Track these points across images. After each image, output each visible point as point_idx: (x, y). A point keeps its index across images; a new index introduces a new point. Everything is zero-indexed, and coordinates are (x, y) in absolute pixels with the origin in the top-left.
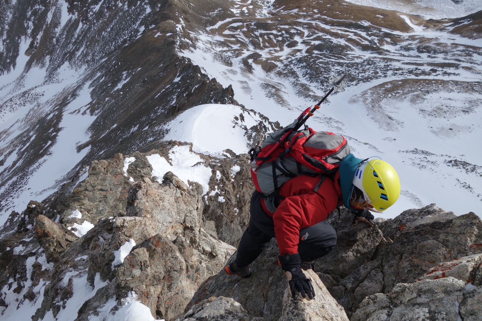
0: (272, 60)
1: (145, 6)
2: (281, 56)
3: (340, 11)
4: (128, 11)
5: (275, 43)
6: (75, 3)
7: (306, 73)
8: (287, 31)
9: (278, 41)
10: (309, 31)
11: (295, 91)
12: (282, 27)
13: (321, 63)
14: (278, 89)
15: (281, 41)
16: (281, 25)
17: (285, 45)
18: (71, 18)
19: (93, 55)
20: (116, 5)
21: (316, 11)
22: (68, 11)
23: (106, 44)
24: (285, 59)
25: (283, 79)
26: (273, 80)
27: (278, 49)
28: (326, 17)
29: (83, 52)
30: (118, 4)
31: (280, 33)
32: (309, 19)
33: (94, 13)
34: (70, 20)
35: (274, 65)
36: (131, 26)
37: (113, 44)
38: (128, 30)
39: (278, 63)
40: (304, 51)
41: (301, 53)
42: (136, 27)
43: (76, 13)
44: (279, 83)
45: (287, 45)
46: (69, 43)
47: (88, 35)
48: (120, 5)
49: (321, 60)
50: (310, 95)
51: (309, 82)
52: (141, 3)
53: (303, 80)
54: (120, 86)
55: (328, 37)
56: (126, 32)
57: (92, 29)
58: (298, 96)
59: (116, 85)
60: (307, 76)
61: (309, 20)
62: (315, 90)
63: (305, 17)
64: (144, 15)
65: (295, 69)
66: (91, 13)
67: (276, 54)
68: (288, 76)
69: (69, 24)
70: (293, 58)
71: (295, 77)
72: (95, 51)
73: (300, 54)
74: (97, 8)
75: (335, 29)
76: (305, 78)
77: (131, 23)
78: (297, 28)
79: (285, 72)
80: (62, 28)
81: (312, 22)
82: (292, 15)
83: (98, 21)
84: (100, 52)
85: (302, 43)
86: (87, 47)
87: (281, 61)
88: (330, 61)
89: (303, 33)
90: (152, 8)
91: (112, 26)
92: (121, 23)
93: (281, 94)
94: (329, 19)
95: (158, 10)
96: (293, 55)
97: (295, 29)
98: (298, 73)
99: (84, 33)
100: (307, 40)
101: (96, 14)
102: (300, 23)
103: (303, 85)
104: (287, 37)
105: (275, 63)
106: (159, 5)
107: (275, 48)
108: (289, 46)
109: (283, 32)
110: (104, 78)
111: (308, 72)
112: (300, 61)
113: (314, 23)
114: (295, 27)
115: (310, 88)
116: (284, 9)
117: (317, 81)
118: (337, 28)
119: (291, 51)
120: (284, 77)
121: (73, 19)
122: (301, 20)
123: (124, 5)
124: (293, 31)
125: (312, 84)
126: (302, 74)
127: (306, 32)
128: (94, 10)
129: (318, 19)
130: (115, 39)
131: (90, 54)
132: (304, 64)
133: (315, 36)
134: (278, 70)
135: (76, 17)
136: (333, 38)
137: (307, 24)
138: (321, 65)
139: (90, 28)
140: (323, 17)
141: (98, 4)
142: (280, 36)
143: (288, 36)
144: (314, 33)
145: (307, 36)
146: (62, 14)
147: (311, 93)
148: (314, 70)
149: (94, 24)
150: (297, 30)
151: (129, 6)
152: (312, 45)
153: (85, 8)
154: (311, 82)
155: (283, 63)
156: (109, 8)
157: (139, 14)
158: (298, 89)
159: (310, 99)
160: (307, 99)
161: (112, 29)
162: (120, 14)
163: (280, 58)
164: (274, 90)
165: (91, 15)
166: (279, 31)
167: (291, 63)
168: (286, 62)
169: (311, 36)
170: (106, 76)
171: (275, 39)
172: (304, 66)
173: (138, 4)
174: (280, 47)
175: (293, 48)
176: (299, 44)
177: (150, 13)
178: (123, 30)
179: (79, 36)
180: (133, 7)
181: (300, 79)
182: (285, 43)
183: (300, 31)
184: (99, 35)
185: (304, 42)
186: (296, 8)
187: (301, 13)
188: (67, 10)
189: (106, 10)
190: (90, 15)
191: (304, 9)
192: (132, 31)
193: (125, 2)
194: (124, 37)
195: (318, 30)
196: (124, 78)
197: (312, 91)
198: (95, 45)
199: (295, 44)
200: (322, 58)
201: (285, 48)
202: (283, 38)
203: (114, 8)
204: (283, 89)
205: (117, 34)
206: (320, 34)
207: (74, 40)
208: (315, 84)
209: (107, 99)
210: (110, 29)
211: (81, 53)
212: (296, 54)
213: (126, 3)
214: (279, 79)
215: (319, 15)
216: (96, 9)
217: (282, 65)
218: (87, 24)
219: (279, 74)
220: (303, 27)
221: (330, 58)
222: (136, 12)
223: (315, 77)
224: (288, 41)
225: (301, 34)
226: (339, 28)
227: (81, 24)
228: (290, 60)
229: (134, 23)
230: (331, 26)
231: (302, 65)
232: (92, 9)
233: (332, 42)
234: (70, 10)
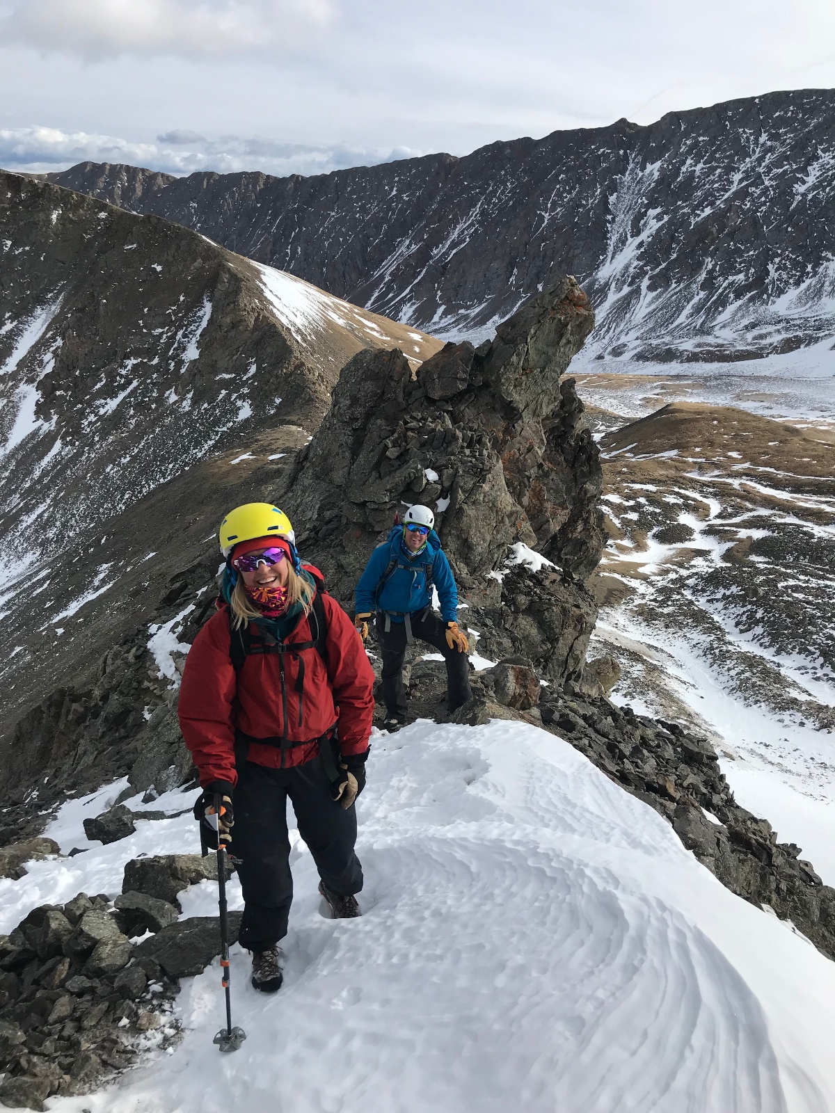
0: (614, 571)
1: (239, 403)
2: (643, 565)
3: (814, 458)
4: (189, 413)
5: (619, 526)
6: (58, 393)
7: (749, 618)
8: (652, 499)
9: (626, 522)
10: (721, 503)
11: (721, 678)
12: (637, 486)
13: (796, 589)
14: (655, 668)
15: (635, 523)
16: (633, 482)
17: (650, 534)
18: (39, 428)
19: (64, 525)
20: (160, 400)
21: (734, 454)
22: (36, 413)
23: (108, 496)
24: (655, 574)
25: (663, 635)
26: (625, 634)
27: (626, 543)
28: (768, 469)
29: (40, 516)
30: (168, 398)
31: (631, 503)
32: (717, 472)
33: (101, 418)
34: (34, 434)
35: (621, 587)
36: (186, 451)
37: (127, 496)
38: (176, 460)
39: (634, 583)
40: (716, 556)
41: (706, 560)
42: (200, 455)
43: (55, 417)
44: (650, 646)
45: (655, 536)
46: (14, 492)
47: (69, 472)
48: (174, 398)
49: (791, 582)
50: (794, 701)
51: (772, 650)
52: (229, 395)
53: (744, 644)
54: (73, 608)
55: (791, 520)
56: (171, 466)
57: (84, 457)
58: (742, 702)
59: (65, 606)
60: (759, 630)
61: (717, 476)
62: (804, 681)
63: (701, 468)
64: (231, 424)
65: (701, 603)
66: (92, 418)
67: (624, 558)
68: (681, 626)
69: (28, 443)
70: (684, 573)
71: (707, 631)
72: (74, 515)
73: (705, 564)
74: (112, 405)
75: (809, 502)
76: (749, 635)
77: (190, 442)
78: (682, 491)
79: (666, 611)
80: (7, 452)
81: (729, 481)
82: (664, 462)
83: (103, 439)
84: (83, 518)
85: (705, 532)
86: (56, 503)
87: (645, 578)
88: (827, 586)
89: (707, 508)
90: (256, 407)
91: (136, 450)
92: (164, 443)
93: (673, 685)
94: (781, 474)
95: (272, 412)
96: (681, 565)
97: (678, 494)
98: (716, 618)
99: (61, 466)
100: (722, 525)
101: (105, 420)
102: (692, 480)
103: (751, 662)
104: (653, 514)
105: (624, 580)
106: (278, 401)
107: (619, 541)
108: (662, 538)
109: (642, 500)
110: (45, 586)
111: (759, 615)
112: (714, 580)
113: (736, 483)
114: (676, 489)
115: (783, 671)
116: (635, 451)
117: (803, 650)
118: (815, 498)
119: (672, 552)
120: (667, 627)
121: (41, 432)
122: (694, 475)
123: (182, 399)
124: (671, 499)
125: (782, 659)
126: (734, 622)
127: (715, 507)
128: (102, 411)
129: (747, 475)
130: (133, 485)
131: (58, 524)
132: (734, 589)
133: (746, 516)
134: (638, 602)
135: (52, 428)
136: (810, 524)
137: (713, 485)
138: (801, 596)
139: (80, 454)
140: (761, 469)
141: (116, 397)
142: (633, 509)
143: (658, 511)
144: (738, 510)
145: (719, 516)
146: (17, 419)
147: (794, 693)
148: (781, 611)
149: (92, 445)
150: (686, 498)
151: (195, 402)
152: (740, 540)
153: (80, 406)
154: (778, 653)
155: (651, 584)
156: (141, 407)
157: (217, 422)
158: (733, 673)
159: (799, 717)
160: (786, 715)
161: (134, 459)
162: (167, 421)
163: (641, 570)
164: (640, 666)
165: (90, 423)
166: (628, 498)
167: (684, 586)
168: (661, 582)
169: (731, 516)
170: (53, 579)
171: (617, 517)
172: (732, 595)
173: (221, 396)
174: (632, 538)
175: (679, 545)
176: (696, 536)
177: (247, 420)
178: (164, 460)
179: (45, 473)
180: (206, 405)
181: (728, 638)
182: (650, 529)
183: (694, 500)
184: (97, 473)
185: (710, 531)
186: (672, 448)
187: (690, 460)
188: (34, 408)
189: (132, 412)
190: (86, 423)
191: (698, 450)
192: (186, 464)
193: (188, 392)
194: (162, 480)
195: (753, 502)
196: (96, 583)
197: (794, 684)
198: (77, 498)
199: (683, 533)
200: (794, 577)
201: (652, 543)
202: (642, 514)
203: (153, 406)
204: (671, 669)
205: (143, 472)
206: (764, 512)
207: (27, 485)
208: (798, 659)
209: (18, 649)
210: (128, 459)
211: (36, 520)
212: (693, 563)
213: (190, 395)
214: (648, 631)
215: (747, 465)
216: (107, 407)
217: (652, 590)
218: (73, 445)
219: (647, 615)
220: (701, 492)
221: (824, 578)
222: (210, 416)
223: (794, 636)
224: (659, 523)
225: (699, 510)
226: (823, 499)
227: (58, 444)
228: (673, 576)
229: (198, 444)
230: (791, 492)
231: (728, 593)
232: (98, 407)
233: (812, 536)
234: (41, 411)
